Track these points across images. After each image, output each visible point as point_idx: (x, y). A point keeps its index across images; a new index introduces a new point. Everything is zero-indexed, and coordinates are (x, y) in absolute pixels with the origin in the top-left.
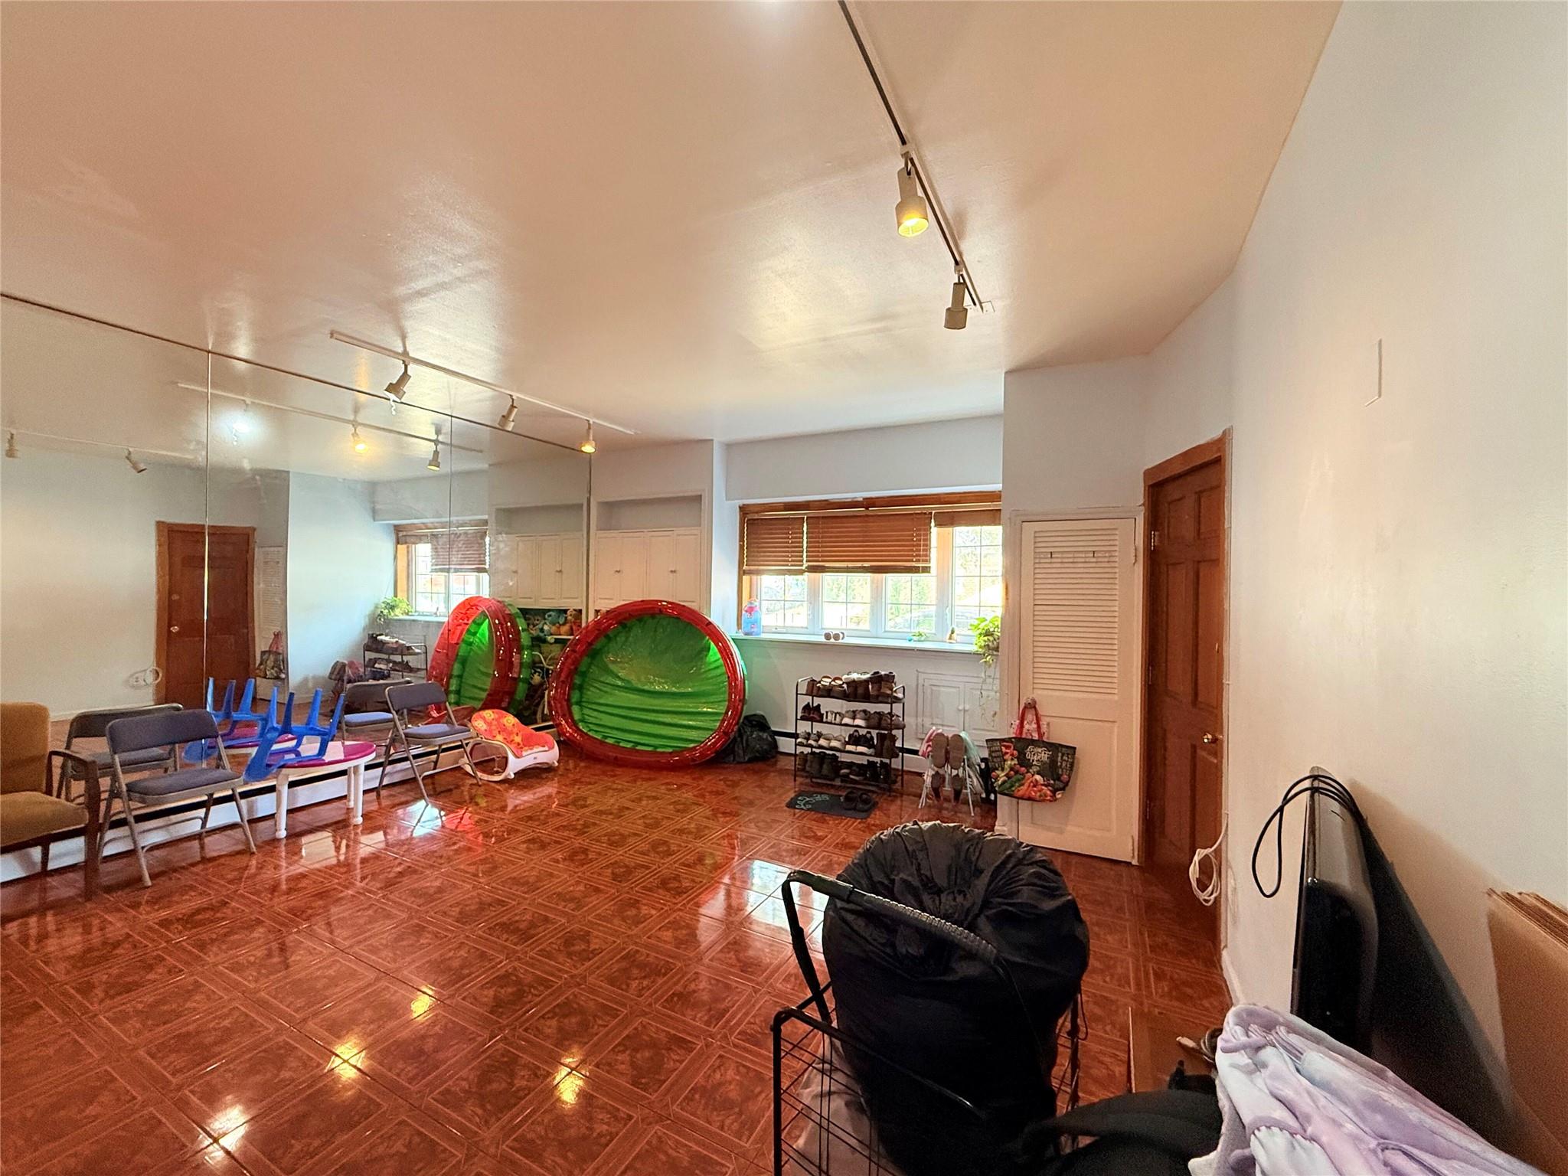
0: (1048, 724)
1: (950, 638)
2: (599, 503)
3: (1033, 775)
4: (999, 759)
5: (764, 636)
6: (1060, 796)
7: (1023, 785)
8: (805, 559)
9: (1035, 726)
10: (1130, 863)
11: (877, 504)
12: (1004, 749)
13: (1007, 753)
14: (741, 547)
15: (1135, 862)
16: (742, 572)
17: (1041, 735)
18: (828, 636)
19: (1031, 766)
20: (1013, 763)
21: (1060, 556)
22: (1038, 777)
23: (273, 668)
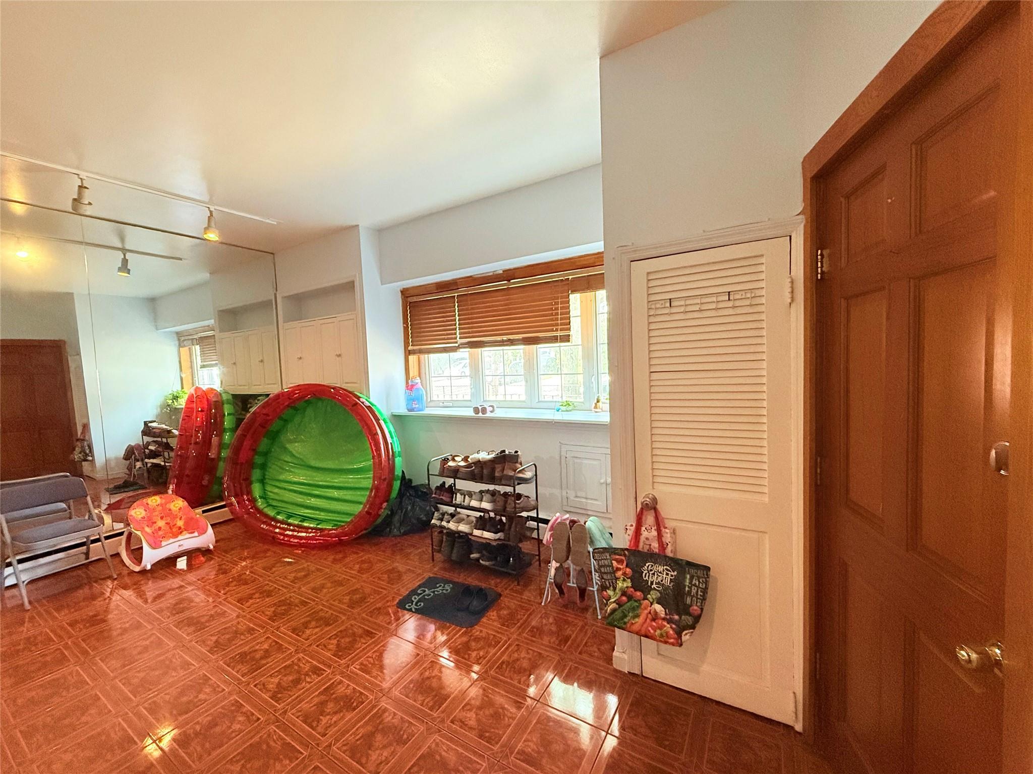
0: (674, 532)
1: (596, 407)
2: (284, 298)
3: (652, 604)
4: (609, 577)
5: (428, 411)
6: (687, 637)
7: (638, 616)
8: (458, 336)
9: (655, 533)
10: (792, 728)
11: (516, 275)
12: (615, 563)
13: (618, 569)
14: (406, 329)
15: (799, 727)
16: (407, 352)
17: (662, 546)
18: (476, 410)
19: (650, 589)
20: (625, 585)
21: (682, 303)
22: (658, 607)
23: (80, 453)
